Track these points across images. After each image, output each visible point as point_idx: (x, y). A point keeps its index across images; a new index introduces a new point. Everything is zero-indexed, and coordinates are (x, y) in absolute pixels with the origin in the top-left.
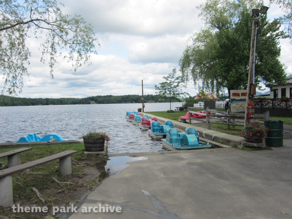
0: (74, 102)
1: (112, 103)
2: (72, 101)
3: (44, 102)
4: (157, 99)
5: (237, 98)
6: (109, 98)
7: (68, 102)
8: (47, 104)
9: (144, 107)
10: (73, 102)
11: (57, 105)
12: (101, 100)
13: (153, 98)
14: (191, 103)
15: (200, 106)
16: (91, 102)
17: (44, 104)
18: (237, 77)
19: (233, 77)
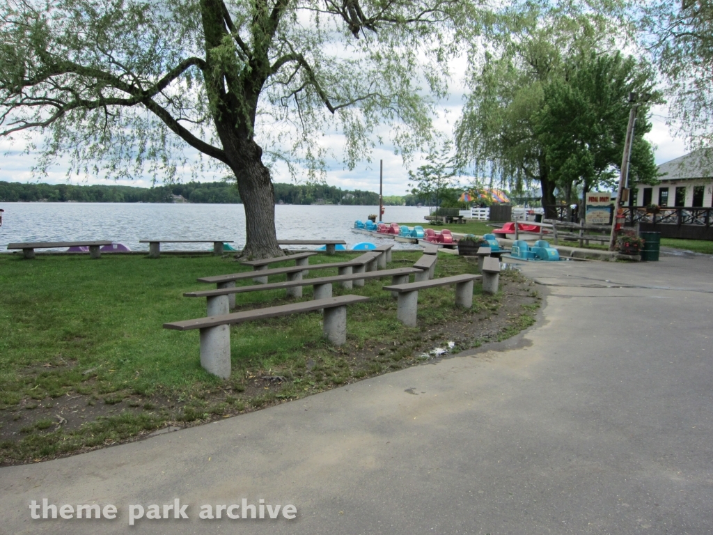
0: (131, 196)
1: (227, 202)
2: (124, 193)
3: (54, 193)
4: (339, 196)
5: (594, 204)
6: (221, 190)
7: (115, 195)
8: (62, 199)
9: (382, 212)
10: (129, 197)
11: (87, 201)
12: (199, 193)
13: (328, 193)
14: (452, 208)
15: (473, 215)
16: (175, 197)
17: (54, 200)
18: (579, 168)
19: (574, 168)
